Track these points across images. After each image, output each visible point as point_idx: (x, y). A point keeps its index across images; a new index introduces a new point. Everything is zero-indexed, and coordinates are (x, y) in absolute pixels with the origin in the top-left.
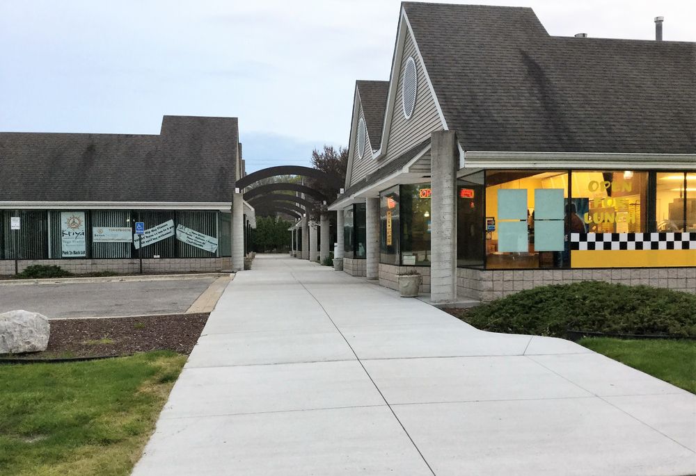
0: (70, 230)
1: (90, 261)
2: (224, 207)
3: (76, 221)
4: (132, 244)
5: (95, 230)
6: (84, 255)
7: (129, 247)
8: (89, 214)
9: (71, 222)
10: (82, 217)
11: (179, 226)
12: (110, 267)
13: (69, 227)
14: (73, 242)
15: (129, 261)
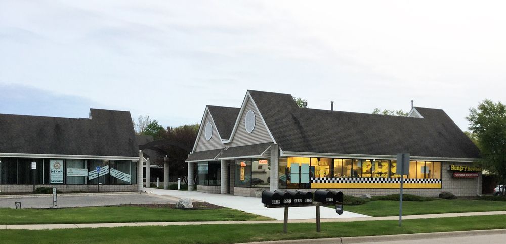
0: (55, 169)
1: (65, 186)
2: (134, 159)
3: (58, 164)
4: (88, 177)
5: (68, 170)
6: (62, 183)
7: (86, 178)
8: (65, 161)
9: (55, 165)
10: (61, 163)
11: (112, 169)
12: (76, 189)
13: (55, 167)
14: (56, 176)
15: (86, 186)
